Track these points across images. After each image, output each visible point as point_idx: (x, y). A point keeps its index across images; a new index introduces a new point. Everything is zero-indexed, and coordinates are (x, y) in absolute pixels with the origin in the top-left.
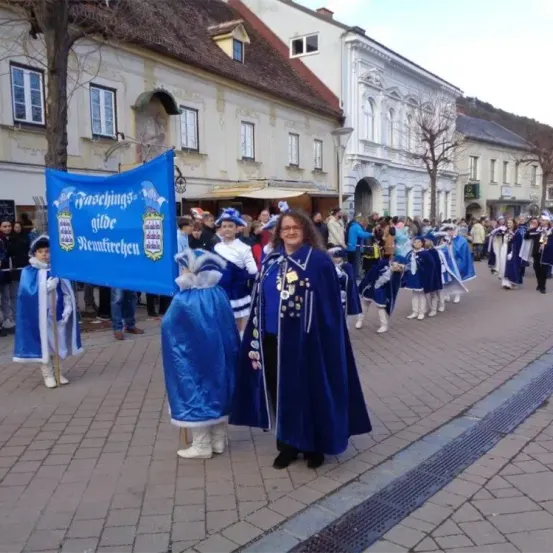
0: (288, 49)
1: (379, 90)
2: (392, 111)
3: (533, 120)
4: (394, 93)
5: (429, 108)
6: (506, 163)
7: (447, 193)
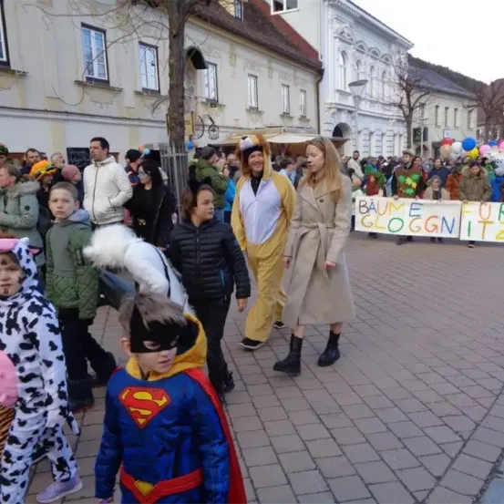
0: (269, 7)
1: (350, 44)
2: (358, 62)
3: (447, 69)
4: (361, 47)
5: (387, 60)
6: (447, 108)
7: (401, 136)
